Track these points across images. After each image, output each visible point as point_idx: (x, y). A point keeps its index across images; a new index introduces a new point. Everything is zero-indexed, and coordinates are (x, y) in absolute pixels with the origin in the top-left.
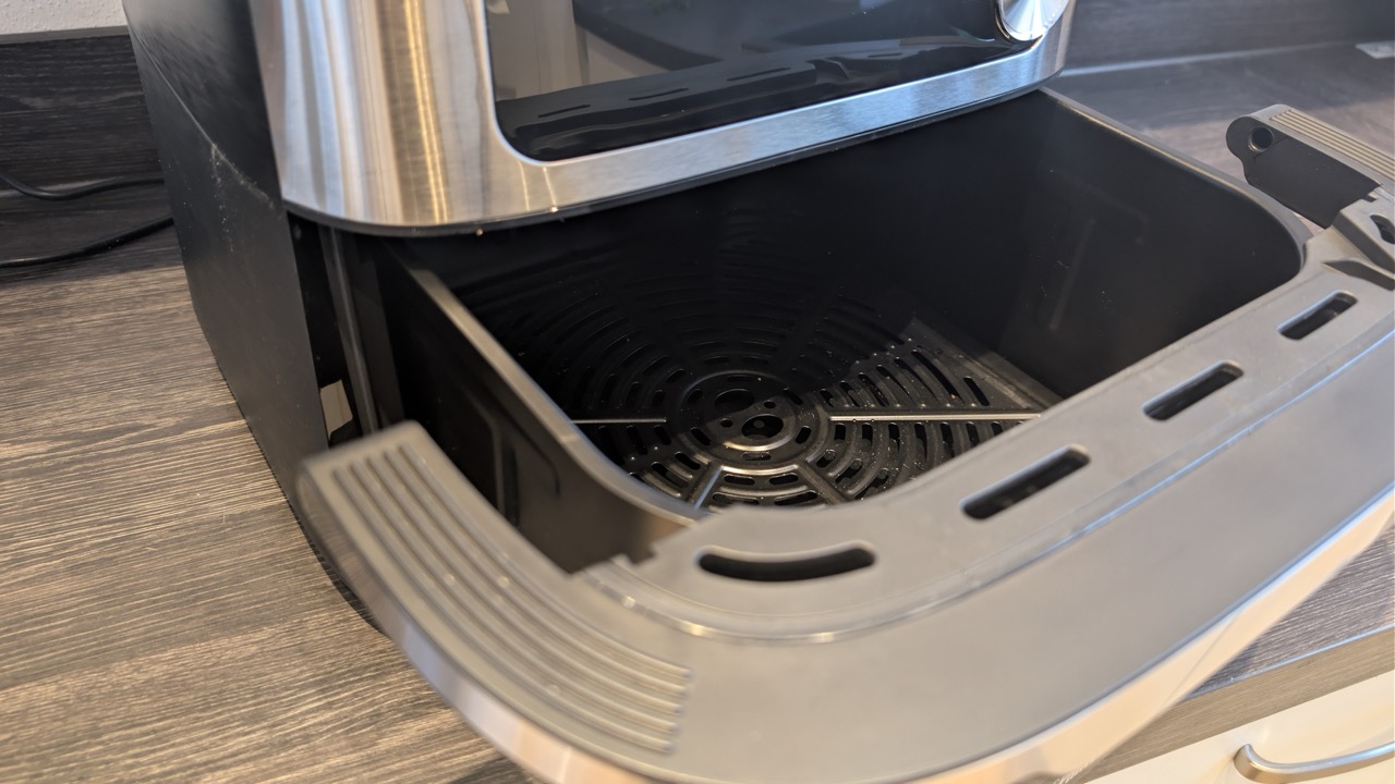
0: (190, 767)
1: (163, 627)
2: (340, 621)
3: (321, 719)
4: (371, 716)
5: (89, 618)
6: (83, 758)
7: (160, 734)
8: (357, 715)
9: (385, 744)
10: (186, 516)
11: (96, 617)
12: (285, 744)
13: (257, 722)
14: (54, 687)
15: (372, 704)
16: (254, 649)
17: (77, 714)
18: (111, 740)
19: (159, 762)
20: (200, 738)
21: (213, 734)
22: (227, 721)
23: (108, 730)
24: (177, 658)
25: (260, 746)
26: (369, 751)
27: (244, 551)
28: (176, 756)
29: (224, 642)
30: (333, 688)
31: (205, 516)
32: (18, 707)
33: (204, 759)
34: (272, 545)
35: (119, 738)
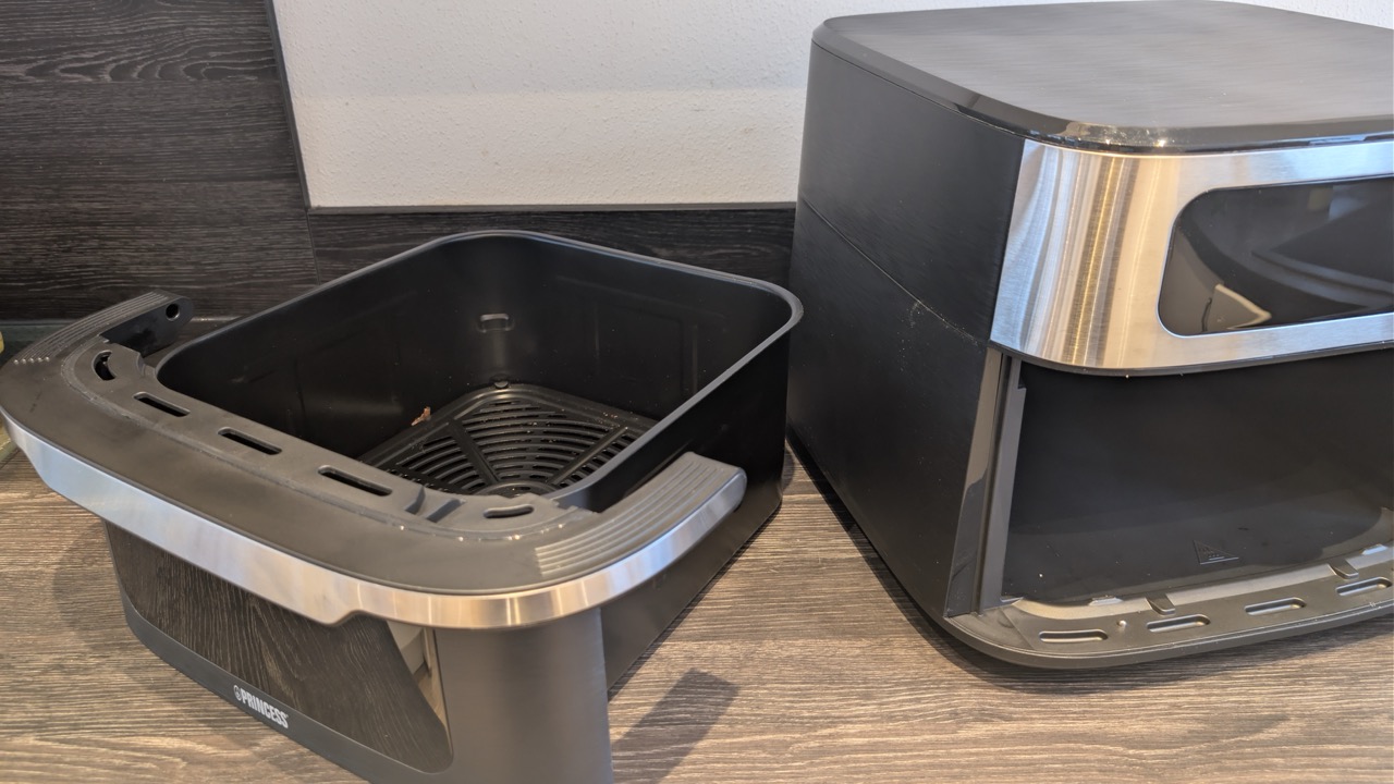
0: (828, 717)
1: (791, 624)
2: (916, 646)
3: (913, 707)
4: (951, 713)
5: (742, 608)
6: (756, 695)
7: (804, 692)
8: (939, 711)
9: (963, 734)
10: (793, 553)
11: (746, 608)
12: (891, 718)
13: (868, 699)
14: (729, 647)
15: (949, 706)
16: (858, 651)
17: (746, 667)
18: (773, 688)
19: (808, 709)
20: (833, 701)
21: (840, 700)
22: (848, 694)
23: (768, 681)
24: (805, 646)
25: (874, 716)
26: (953, 736)
27: (838, 585)
28: (818, 708)
29: (836, 643)
30: (920, 689)
31: (806, 556)
32: (708, 655)
33: (837, 714)
34: (858, 585)
35: (777, 688)
